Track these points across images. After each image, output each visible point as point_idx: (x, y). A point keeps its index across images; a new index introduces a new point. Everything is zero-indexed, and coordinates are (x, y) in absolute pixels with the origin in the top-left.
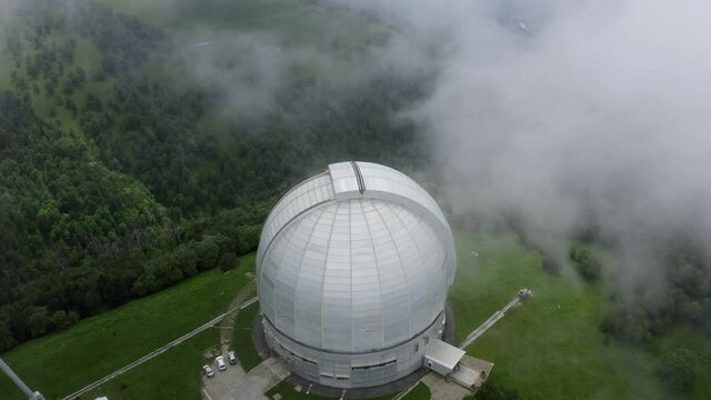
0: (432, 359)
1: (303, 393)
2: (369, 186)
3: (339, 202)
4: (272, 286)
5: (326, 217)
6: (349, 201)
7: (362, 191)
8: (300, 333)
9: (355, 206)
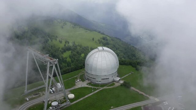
0: (115, 79)
1: (93, 84)
2: (104, 49)
3: (100, 51)
4: (88, 65)
5: (98, 53)
6: (101, 51)
7: (103, 49)
8: (93, 73)
9: (102, 52)
